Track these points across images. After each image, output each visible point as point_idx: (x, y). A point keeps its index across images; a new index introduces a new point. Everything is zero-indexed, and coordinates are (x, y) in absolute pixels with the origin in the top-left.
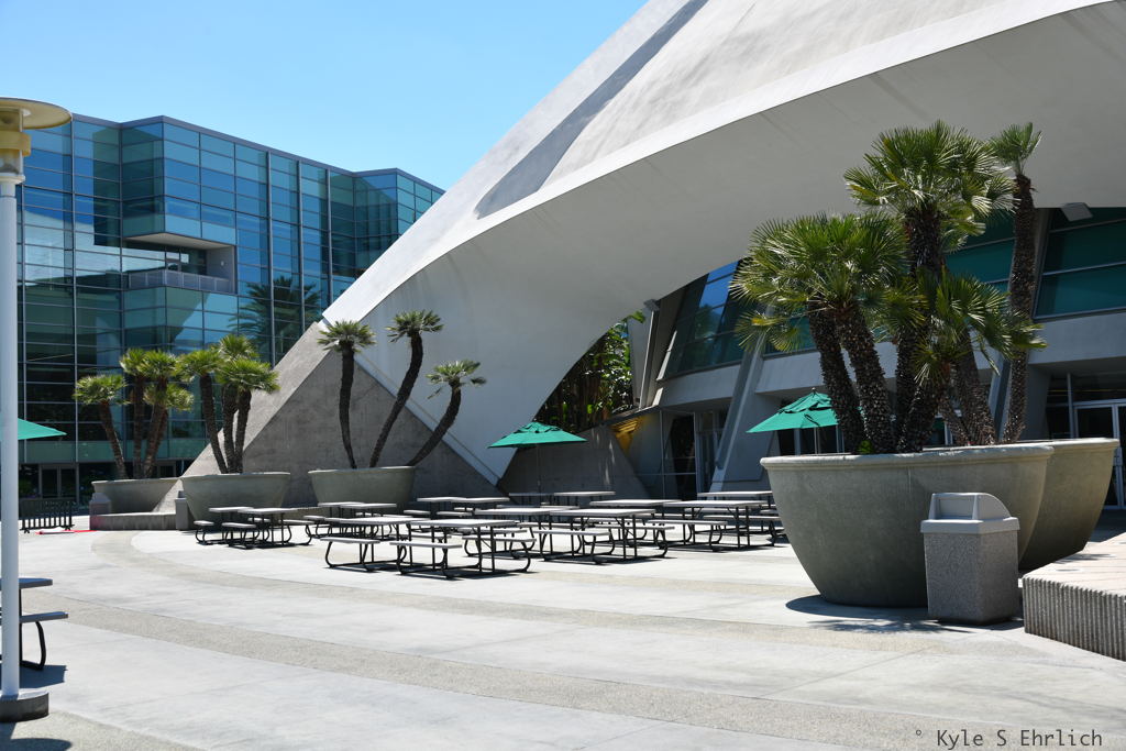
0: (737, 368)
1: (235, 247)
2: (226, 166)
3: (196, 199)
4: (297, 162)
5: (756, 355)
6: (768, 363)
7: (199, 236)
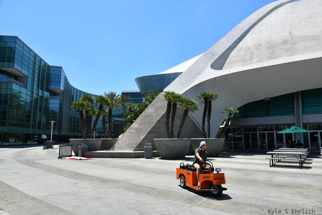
1: (27, 76)
2: (28, 55)
3: (21, 61)
4: (41, 60)
7: (21, 71)
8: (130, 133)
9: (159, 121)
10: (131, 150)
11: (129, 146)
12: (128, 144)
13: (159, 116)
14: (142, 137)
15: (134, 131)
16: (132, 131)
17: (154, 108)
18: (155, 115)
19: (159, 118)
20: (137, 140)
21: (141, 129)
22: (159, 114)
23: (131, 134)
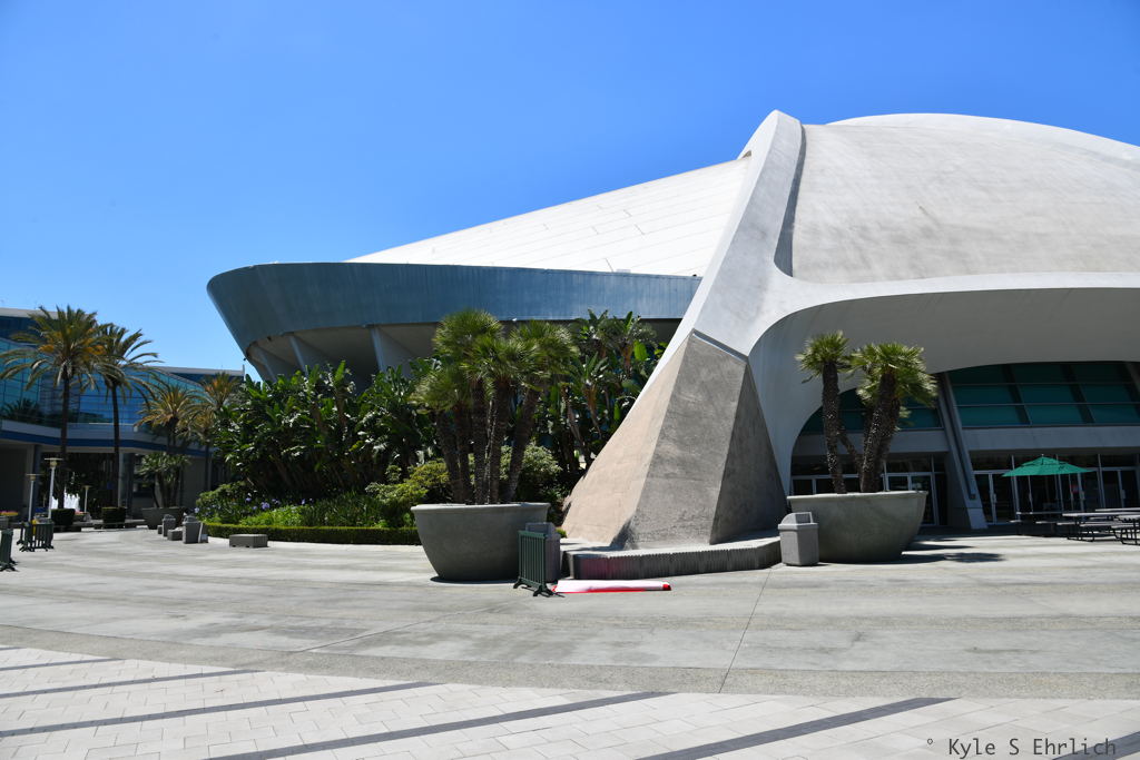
8: (667, 476)
9: (733, 433)
10: (702, 542)
11: (687, 526)
12: (681, 519)
13: (726, 418)
14: (715, 492)
15: (677, 471)
16: (669, 469)
17: (696, 387)
18: (711, 412)
19: (732, 423)
20: (700, 501)
21: (695, 464)
22: (723, 409)
23: (671, 481)
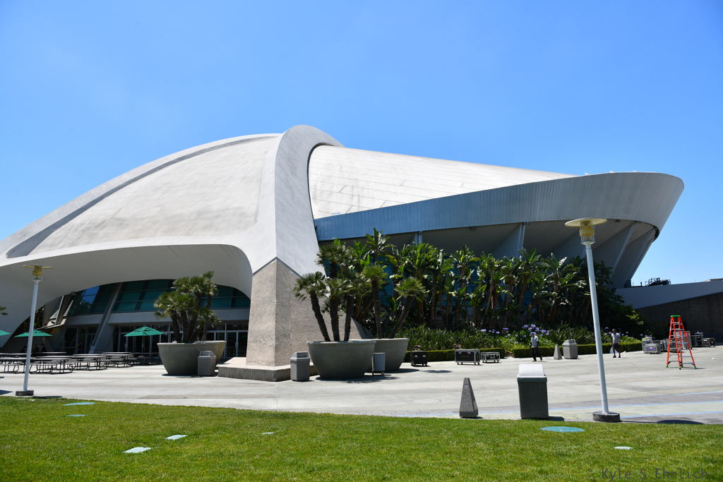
0: (101, 316)
5: (109, 311)
6: (113, 314)
